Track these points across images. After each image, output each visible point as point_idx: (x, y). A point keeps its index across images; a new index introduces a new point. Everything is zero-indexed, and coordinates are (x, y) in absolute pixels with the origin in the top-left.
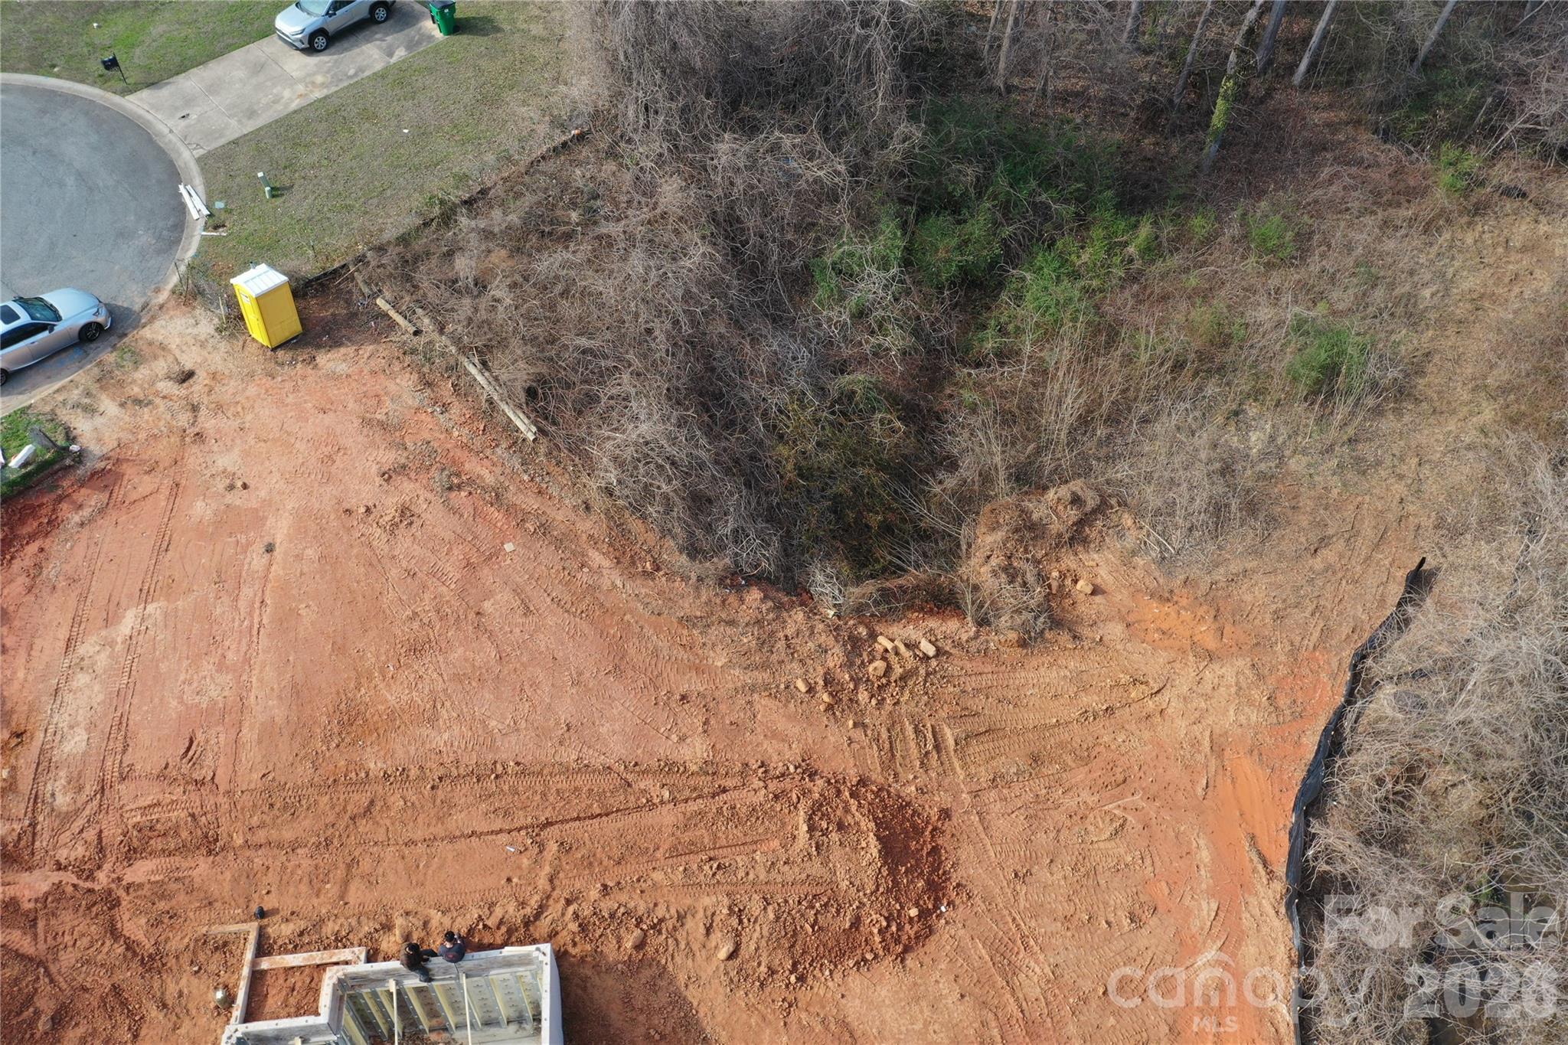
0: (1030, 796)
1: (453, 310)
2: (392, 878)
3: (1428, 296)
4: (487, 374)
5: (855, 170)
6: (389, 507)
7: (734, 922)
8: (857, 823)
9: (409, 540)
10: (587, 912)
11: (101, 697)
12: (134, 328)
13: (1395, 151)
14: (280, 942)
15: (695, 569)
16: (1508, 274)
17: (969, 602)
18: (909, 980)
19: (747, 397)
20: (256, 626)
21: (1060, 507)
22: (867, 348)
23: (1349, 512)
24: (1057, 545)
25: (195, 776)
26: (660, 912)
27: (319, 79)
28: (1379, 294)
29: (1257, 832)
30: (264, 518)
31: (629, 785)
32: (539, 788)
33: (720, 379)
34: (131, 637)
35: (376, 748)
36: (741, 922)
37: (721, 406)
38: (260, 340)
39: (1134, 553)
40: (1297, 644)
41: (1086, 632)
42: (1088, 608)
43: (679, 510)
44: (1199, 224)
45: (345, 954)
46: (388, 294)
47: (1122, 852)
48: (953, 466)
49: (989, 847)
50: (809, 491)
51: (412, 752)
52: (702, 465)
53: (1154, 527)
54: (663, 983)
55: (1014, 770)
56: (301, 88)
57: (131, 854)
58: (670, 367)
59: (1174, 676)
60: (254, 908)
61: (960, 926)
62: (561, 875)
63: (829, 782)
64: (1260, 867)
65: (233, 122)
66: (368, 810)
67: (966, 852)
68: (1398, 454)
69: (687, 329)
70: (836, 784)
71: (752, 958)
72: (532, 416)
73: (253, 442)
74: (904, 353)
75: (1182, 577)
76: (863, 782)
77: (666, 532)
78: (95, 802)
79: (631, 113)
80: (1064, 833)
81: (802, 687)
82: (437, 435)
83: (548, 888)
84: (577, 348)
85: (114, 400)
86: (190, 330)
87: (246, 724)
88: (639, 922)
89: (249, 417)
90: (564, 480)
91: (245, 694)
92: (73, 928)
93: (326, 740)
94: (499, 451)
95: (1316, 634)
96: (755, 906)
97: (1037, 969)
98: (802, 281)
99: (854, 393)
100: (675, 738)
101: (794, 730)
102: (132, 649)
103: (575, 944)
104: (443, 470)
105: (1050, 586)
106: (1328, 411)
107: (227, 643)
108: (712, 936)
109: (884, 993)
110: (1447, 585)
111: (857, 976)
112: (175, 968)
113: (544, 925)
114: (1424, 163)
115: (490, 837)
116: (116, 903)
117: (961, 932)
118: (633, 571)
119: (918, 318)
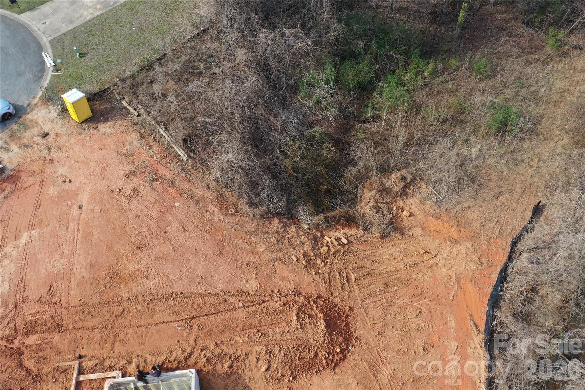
0: (384, 301)
1: (153, 106)
2: (132, 341)
3: (543, 91)
4: (167, 133)
5: (315, 44)
6: (128, 189)
7: (268, 356)
8: (316, 315)
9: (137, 202)
10: (209, 354)
11: (14, 269)
12: (25, 114)
13: (531, 31)
14: (87, 369)
15: (251, 212)
16: (575, 81)
17: (361, 221)
18: (336, 378)
19: (273, 140)
20: (76, 239)
21: (397, 181)
22: (320, 117)
23: (511, 181)
24: (396, 196)
25: (53, 301)
26: (239, 353)
27: (98, 6)
28: (524, 91)
29: (474, 314)
30: (78, 194)
31: (226, 301)
32: (190, 303)
33: (261, 132)
34: (25, 244)
35: (125, 288)
36: (270, 356)
37: (262, 143)
38: (75, 119)
39: (426, 199)
40: (490, 236)
41: (406, 232)
42: (407, 222)
43: (245, 188)
44: (452, 62)
45: (113, 374)
46: (127, 99)
47: (420, 322)
48: (355, 165)
49: (368, 322)
50: (297, 177)
51: (139, 289)
52: (254, 169)
53: (434, 189)
54: (240, 381)
55: (378, 290)
56: (91, 11)
57: (28, 333)
58: (241, 128)
59: (442, 250)
60: (77, 355)
61: (357, 355)
62: (199, 339)
63: (305, 298)
64: (474, 328)
65: (64, 25)
66: (122, 313)
67: (359, 325)
68: (530, 157)
69: (248, 113)
70: (308, 298)
71: (275, 371)
72: (186, 150)
73: (73, 162)
74: (335, 119)
75: (445, 209)
76: (319, 297)
77: (240, 197)
78: (13, 312)
79: (225, 22)
80: (398, 315)
81: (294, 258)
82: (148, 158)
83: (194, 344)
84: (203, 122)
85: (16, 145)
86: (47, 115)
87: (73, 279)
88: (230, 357)
89: (71, 152)
90: (199, 176)
91: (72, 267)
92: (5, 364)
93: (105, 285)
94: (172, 164)
95: (497, 232)
96: (276, 350)
97: (387, 372)
98: (294, 89)
99: (315, 136)
100: (244, 281)
101: (291, 276)
102: (26, 249)
103: (205, 367)
104: (150, 173)
105: (392, 214)
106: (503, 139)
107: (64, 246)
108: (259, 362)
109: (327, 383)
110: (550, 212)
111: (316, 376)
112: (46, 380)
113: (192, 361)
114: (542, 35)
115: (171, 323)
116: (22, 353)
117: (357, 357)
118: (227, 213)
119: (341, 103)
